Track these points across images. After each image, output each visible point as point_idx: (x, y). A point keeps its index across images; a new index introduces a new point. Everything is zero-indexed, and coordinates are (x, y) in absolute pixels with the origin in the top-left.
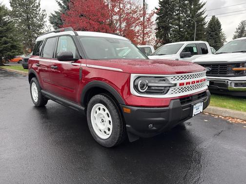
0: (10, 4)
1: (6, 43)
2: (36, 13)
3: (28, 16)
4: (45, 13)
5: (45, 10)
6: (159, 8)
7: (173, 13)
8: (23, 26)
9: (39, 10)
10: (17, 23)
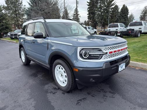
0: (5, 3)
1: (2, 26)
2: (20, 7)
3: (16, 9)
4: (25, 7)
5: (25, 5)
6: (89, 2)
7: (97, 5)
8: (13, 15)
9: (22, 6)
10: (10, 13)
